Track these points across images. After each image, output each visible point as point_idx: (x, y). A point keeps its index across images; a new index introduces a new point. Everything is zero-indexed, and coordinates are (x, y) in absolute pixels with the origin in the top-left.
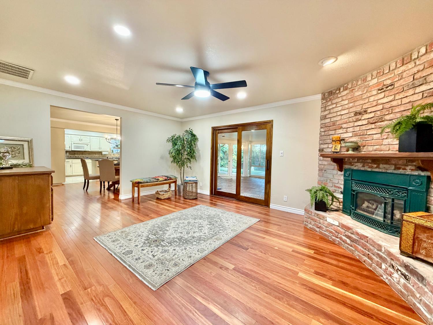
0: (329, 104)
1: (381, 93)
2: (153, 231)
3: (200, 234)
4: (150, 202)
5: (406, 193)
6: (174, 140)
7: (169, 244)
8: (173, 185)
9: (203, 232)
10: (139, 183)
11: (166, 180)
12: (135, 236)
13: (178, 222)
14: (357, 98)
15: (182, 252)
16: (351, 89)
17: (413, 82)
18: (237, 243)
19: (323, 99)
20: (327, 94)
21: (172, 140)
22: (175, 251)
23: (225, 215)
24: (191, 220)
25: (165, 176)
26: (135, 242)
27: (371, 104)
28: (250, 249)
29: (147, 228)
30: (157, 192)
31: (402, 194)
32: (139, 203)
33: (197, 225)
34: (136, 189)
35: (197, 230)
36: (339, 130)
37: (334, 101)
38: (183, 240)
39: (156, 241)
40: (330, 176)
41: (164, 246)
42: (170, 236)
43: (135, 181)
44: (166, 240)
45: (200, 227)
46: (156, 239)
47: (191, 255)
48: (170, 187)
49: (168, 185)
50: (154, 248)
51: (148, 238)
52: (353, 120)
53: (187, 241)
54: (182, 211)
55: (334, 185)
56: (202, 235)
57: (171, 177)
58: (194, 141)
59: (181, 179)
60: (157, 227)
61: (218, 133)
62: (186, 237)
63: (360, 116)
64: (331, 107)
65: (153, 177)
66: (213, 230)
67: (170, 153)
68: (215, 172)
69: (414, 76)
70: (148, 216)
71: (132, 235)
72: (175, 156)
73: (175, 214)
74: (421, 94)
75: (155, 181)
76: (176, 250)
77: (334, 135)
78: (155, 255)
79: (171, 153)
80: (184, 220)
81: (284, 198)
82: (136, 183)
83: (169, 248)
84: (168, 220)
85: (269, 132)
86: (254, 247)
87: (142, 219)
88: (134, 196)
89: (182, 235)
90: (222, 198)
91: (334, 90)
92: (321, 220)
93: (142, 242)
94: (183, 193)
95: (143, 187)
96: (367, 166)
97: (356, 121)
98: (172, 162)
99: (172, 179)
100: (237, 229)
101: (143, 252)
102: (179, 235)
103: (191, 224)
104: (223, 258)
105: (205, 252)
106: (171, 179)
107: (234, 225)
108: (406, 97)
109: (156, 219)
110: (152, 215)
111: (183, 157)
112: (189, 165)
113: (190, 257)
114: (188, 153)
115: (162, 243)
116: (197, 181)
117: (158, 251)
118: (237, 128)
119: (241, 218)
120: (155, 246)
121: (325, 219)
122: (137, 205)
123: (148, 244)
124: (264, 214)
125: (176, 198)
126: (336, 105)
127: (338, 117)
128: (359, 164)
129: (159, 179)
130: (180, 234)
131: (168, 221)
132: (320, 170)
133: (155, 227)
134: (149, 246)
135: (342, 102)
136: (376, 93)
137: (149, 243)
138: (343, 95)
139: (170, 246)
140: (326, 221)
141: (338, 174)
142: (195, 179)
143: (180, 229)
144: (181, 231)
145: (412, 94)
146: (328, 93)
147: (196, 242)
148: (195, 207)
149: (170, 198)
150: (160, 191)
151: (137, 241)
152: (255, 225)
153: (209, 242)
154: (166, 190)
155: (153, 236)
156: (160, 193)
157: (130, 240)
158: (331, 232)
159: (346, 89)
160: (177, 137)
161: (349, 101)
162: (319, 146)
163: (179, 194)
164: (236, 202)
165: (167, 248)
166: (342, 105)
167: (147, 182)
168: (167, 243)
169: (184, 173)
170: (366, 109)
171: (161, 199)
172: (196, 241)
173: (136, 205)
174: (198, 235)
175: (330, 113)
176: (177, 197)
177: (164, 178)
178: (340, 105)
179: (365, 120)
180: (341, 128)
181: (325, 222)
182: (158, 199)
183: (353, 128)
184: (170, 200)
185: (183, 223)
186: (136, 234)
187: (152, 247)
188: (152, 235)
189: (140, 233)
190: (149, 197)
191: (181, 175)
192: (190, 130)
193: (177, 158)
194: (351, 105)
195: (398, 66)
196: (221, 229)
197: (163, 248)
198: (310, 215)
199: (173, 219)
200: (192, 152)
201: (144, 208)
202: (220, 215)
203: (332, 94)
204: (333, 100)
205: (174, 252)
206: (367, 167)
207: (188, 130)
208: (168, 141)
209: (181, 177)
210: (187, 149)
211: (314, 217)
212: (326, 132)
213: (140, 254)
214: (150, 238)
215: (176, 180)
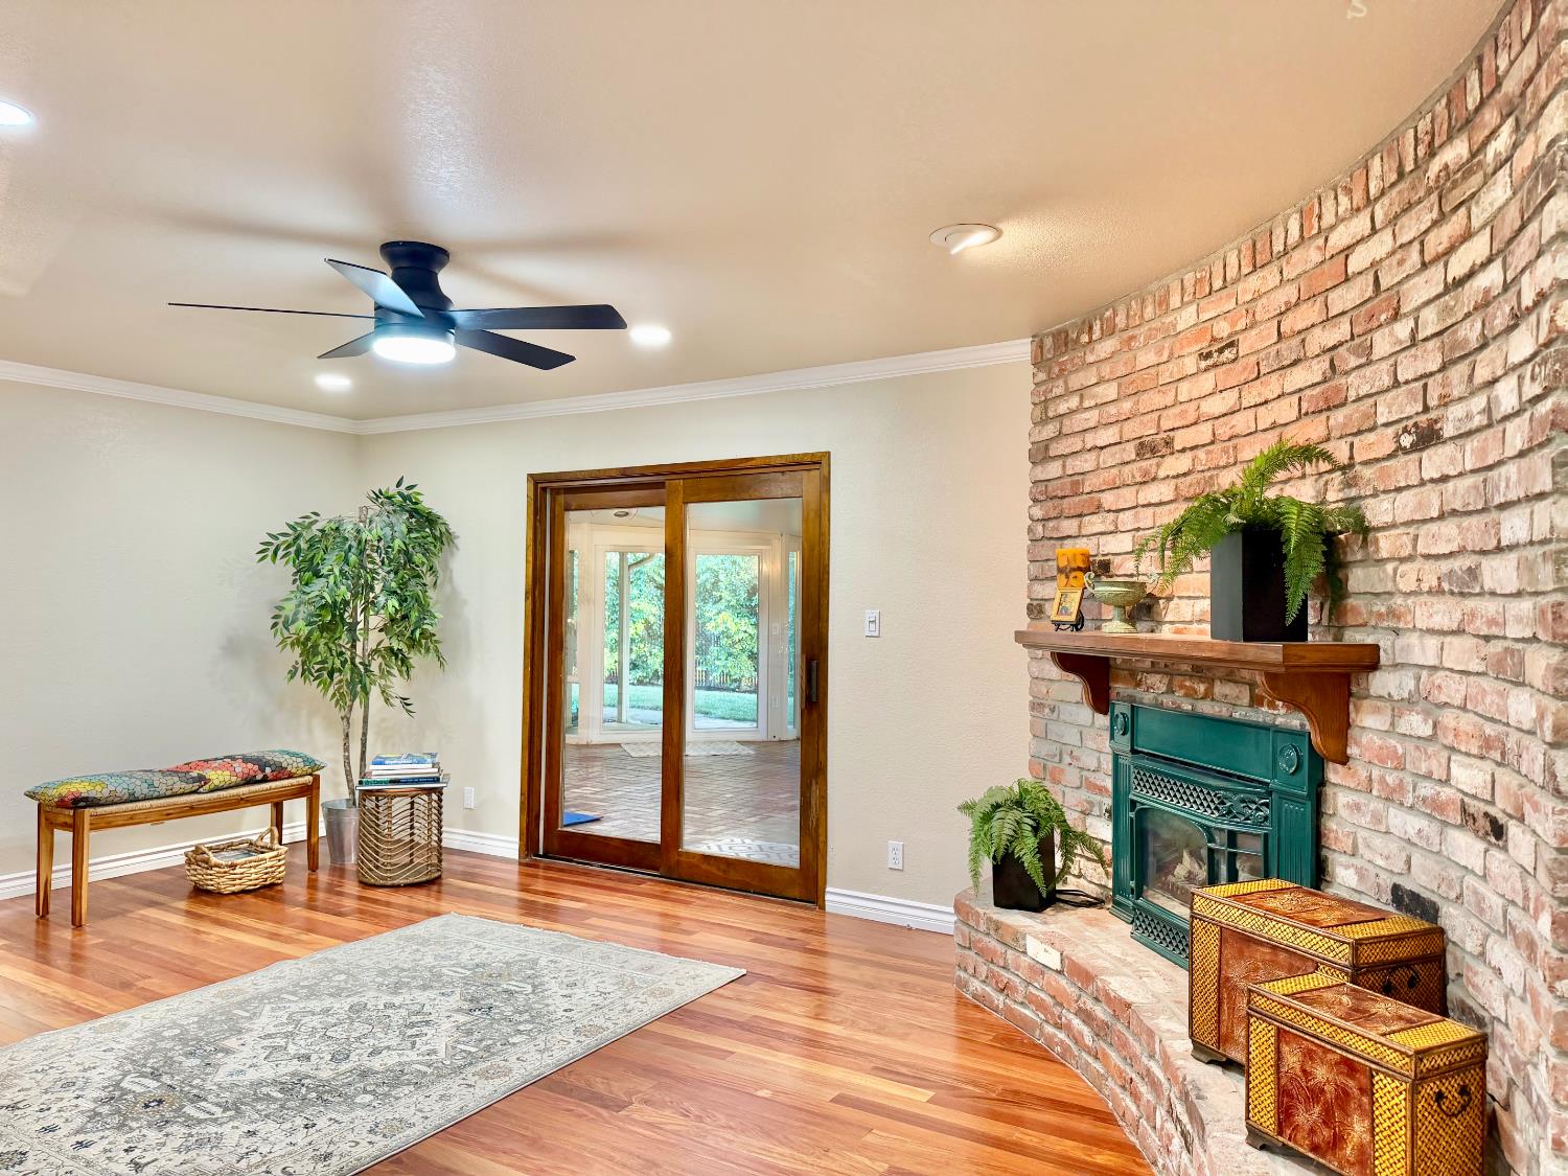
0: (1058, 391)
1: (1206, 370)
2: (146, 1059)
3: (404, 1059)
4: (152, 913)
5: (1266, 805)
6: (304, 546)
7: (226, 1109)
8: (296, 810)
9: (424, 1049)
10: (79, 803)
11: (250, 781)
12: (45, 1085)
13: (294, 1008)
14: (1144, 380)
15: (288, 1140)
16: (1125, 335)
17: (1278, 346)
18: (582, 1084)
19: (1038, 362)
20: (1048, 342)
21: (293, 549)
22: (254, 1139)
23: (566, 960)
24: (372, 994)
25: (246, 760)
26: (41, 1115)
27: (1183, 413)
28: (636, 1105)
29: (114, 1045)
30: (198, 850)
31: (1258, 809)
32: (77, 924)
33: (396, 1018)
34: (63, 838)
35: (394, 1043)
36: (1094, 518)
37: (1076, 381)
38: (304, 1090)
39: (160, 1102)
40: (1072, 737)
41: (200, 1122)
42: (241, 1077)
43: (55, 793)
44: (212, 1098)
45: (413, 1025)
46: (159, 1093)
47: (332, 1148)
48: (278, 822)
49: (266, 811)
50: (144, 1131)
51: (117, 1093)
52: (1133, 476)
53: (325, 1094)
54: (330, 954)
55: (1087, 779)
56: (410, 1064)
57: (285, 760)
58: (426, 552)
59: (348, 773)
60: (173, 1038)
61: (568, 509)
62: (325, 1074)
63: (1154, 461)
64: (1063, 408)
65: (172, 766)
66: (477, 1036)
67: (280, 621)
68: (549, 725)
69: (1279, 323)
70: (125, 985)
71: (26, 1083)
72: (308, 638)
73: (286, 969)
74: (1295, 398)
75: (179, 786)
76: (262, 1134)
77: (1078, 541)
78: (143, 1161)
79: (286, 625)
80: (331, 995)
81: (891, 855)
82: (62, 803)
83: (226, 1129)
84: (240, 1003)
85: (812, 515)
86: (657, 1096)
87: (89, 1002)
88: (47, 883)
89: (305, 1068)
90: (586, 874)
91: (1074, 325)
92: (1010, 952)
93: (82, 1112)
94: (362, 852)
95: (109, 825)
96: (1182, 687)
97: (1145, 483)
98: (292, 674)
99: (291, 776)
100: (609, 1024)
101: (83, 1152)
102: (287, 1068)
103: (364, 1015)
104: (490, 1149)
105: (409, 1132)
106: (281, 773)
107: (598, 1007)
108: (1266, 402)
109: (174, 1002)
110: (154, 983)
111: (359, 645)
112: (398, 685)
113: (327, 1156)
114: (393, 620)
115: (190, 1110)
116: (437, 780)
117: (164, 1144)
118: (661, 485)
119: (649, 969)
120: (149, 1126)
121: (1021, 942)
122: (68, 934)
123: (117, 1119)
124: (782, 945)
125: (312, 885)
126: (1081, 401)
127: (1087, 456)
128: (1158, 677)
129: (210, 774)
130: (295, 1065)
131: (240, 1005)
132: (1036, 706)
133: (164, 1039)
134: (120, 1127)
135: (1099, 389)
136: (1195, 371)
137: (118, 1112)
138: (1103, 356)
139: (231, 1119)
140: (1025, 953)
141: (1097, 723)
142: (426, 769)
143: (302, 1043)
144: (303, 1051)
145: (1279, 396)
146: (1054, 336)
147: (373, 1092)
148: (409, 931)
149: (272, 885)
150: (217, 850)
151: (54, 1109)
152: (710, 1000)
153: (437, 1090)
154: (254, 838)
155: (147, 1081)
156: (214, 859)
157: (14, 1107)
158: (1040, 1006)
159: (1110, 331)
160: (322, 531)
161: (1119, 385)
162: (1029, 591)
163: (333, 860)
164: (658, 888)
165: (212, 1129)
166: (1099, 401)
167: (133, 799)
168: (214, 1109)
169: (365, 734)
170: (1171, 434)
171: (220, 894)
172: (373, 1087)
173: (63, 935)
174: (390, 1063)
175: (1060, 435)
176: (323, 877)
177: (239, 767)
178: (1093, 403)
179: (1167, 481)
180: (1098, 509)
181: (1023, 957)
182: (200, 893)
183: (1133, 511)
184: (272, 898)
185: (326, 1011)
186: (50, 1078)
187: (132, 1129)
188: (143, 1075)
189: (73, 1071)
190: (145, 888)
191: (346, 749)
192: (402, 488)
193: (322, 648)
194: (1127, 406)
195: (1245, 270)
196: (521, 1028)
197: (194, 1132)
198: (973, 933)
199: (275, 997)
200: (414, 615)
201: (109, 947)
202: (543, 962)
203: (1066, 345)
204: (1072, 376)
205: (246, 1142)
206: (1182, 692)
207: (393, 490)
208: (270, 550)
209: (347, 758)
210: (382, 599)
211: (986, 939)
212: (1051, 524)
213: (68, 1162)
214: (125, 1092)
215: (317, 779)
